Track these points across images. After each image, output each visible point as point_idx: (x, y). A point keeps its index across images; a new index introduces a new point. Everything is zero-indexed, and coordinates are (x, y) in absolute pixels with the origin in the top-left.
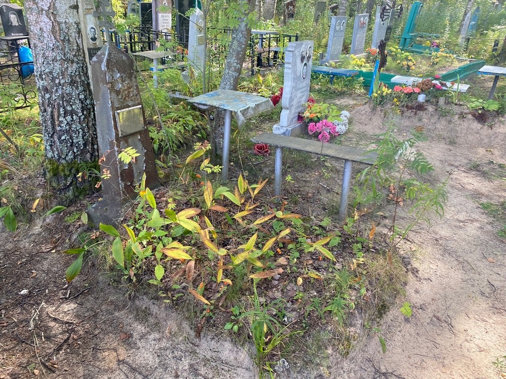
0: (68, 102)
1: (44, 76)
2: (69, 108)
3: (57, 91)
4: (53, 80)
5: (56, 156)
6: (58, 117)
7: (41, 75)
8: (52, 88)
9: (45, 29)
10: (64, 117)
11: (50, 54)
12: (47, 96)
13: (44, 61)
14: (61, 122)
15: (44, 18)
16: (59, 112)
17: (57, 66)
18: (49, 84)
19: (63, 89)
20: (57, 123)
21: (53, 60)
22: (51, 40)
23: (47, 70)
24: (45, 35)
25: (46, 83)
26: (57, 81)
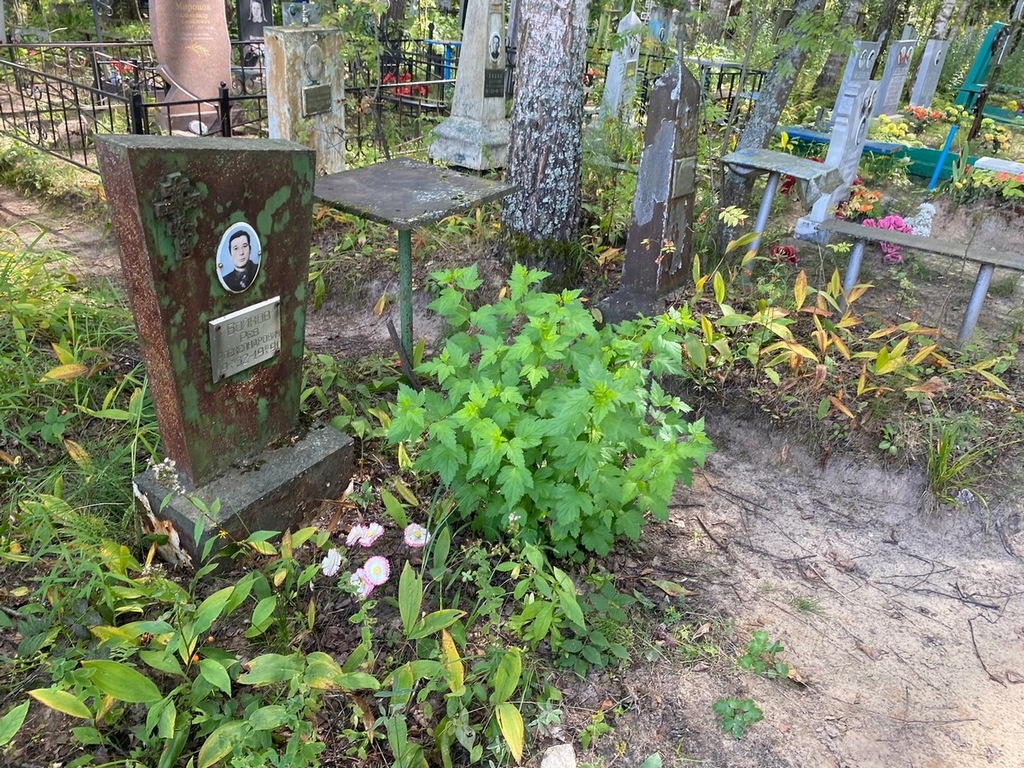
0: (561, 146)
1: (536, 106)
2: (561, 157)
3: (550, 129)
4: (549, 113)
5: (528, 228)
6: (544, 168)
7: (531, 104)
8: (544, 123)
9: (553, 36)
10: (552, 169)
11: (553, 73)
12: (536, 135)
13: (541, 82)
14: (547, 176)
15: (557, 20)
16: (546, 160)
17: (559, 90)
18: (542, 117)
19: (558, 126)
20: (540, 176)
21: (554, 82)
22: (559, 53)
23: (543, 97)
24: (553, 45)
25: (537, 116)
26: (554, 114)
